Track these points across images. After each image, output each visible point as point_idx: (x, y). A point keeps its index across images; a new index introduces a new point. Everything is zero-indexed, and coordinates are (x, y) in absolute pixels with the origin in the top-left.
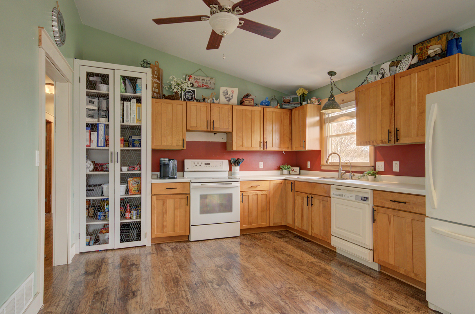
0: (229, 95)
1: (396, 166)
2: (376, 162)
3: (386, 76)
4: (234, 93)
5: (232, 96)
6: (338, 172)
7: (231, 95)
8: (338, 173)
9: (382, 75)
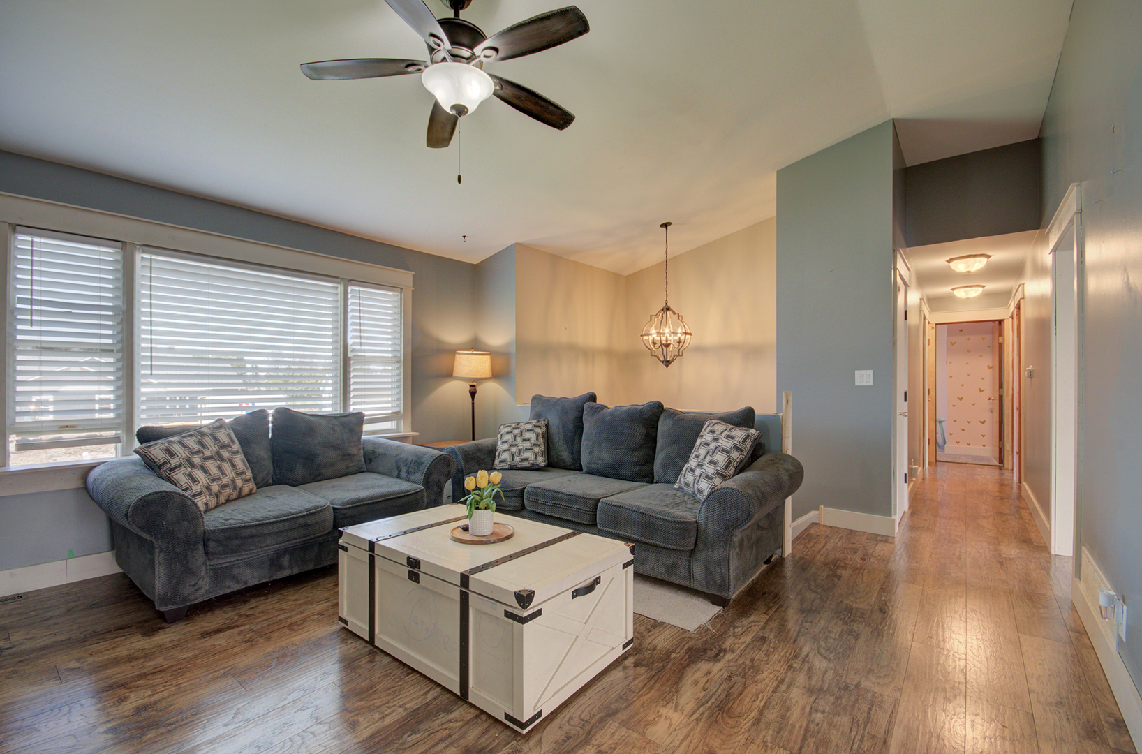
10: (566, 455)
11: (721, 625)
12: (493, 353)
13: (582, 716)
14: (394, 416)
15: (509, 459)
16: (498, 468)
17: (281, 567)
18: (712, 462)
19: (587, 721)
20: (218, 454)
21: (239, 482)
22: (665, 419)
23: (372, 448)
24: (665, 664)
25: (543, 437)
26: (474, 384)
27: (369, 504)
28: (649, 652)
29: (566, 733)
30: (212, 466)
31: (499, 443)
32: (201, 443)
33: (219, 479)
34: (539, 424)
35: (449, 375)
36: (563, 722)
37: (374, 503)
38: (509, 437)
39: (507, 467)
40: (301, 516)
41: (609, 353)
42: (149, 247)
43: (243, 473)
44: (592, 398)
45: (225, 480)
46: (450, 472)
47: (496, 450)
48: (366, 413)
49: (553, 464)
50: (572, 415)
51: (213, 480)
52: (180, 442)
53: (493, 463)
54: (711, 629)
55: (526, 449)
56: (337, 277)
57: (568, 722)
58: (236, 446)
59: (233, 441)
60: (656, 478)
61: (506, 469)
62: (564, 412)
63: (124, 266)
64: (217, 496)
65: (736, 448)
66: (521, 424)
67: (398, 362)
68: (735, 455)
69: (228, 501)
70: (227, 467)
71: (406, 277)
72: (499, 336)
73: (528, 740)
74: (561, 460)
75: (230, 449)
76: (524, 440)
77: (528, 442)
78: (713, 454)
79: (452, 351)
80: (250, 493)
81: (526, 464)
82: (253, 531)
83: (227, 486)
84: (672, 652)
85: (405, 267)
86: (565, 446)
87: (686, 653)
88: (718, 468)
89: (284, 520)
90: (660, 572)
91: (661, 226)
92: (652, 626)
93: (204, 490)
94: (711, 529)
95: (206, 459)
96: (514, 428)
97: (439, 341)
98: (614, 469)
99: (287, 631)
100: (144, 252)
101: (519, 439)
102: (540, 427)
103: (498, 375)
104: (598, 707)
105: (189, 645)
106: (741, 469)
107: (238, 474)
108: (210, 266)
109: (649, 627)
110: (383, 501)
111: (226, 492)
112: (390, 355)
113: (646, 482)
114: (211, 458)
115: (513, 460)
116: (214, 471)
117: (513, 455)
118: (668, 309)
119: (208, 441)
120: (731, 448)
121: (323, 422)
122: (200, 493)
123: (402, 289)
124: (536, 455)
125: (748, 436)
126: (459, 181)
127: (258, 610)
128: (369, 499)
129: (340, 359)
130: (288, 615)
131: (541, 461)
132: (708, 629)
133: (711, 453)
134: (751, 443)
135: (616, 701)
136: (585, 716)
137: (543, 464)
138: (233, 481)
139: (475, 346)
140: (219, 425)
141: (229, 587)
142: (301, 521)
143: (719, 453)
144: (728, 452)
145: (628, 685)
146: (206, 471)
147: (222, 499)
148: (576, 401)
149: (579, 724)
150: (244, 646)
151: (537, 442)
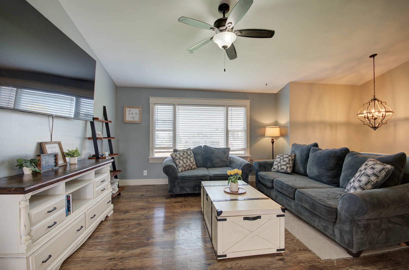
10: (301, 169)
11: (343, 264)
12: (281, 127)
13: (242, 265)
14: (244, 149)
15: (277, 168)
16: (273, 171)
17: (196, 190)
18: (359, 181)
19: (242, 267)
20: (187, 157)
21: (191, 165)
22: (348, 156)
23: (232, 159)
24: (294, 266)
25: (292, 161)
26: (273, 139)
27: (220, 176)
28: (292, 258)
29: (232, 267)
30: (185, 160)
31: (275, 161)
32: (183, 154)
33: (186, 163)
34: (291, 155)
35: (263, 136)
36: (234, 263)
37: (221, 176)
38: (278, 160)
39: (276, 171)
40: (200, 177)
41: (348, 124)
42: (179, 105)
43: (192, 163)
44: (316, 145)
45: (187, 164)
46: (251, 170)
47: (273, 164)
48: (231, 148)
49: (294, 171)
50: (305, 153)
51: (184, 164)
52: (179, 153)
53: (271, 169)
54: (335, 263)
55: (284, 165)
56: (224, 105)
57: (236, 264)
58: (192, 155)
59: (191, 154)
60: (340, 185)
61: (276, 172)
62: (302, 151)
63: (174, 110)
64: (185, 168)
65: (374, 174)
66: (284, 155)
67: (245, 131)
68: (373, 178)
69: (188, 170)
70: (188, 161)
71: (248, 102)
72: (284, 120)
73: (219, 262)
74: (299, 171)
75: (190, 156)
76: (284, 161)
77: (285, 162)
78: (361, 177)
79: (264, 127)
80: (195, 169)
81: (283, 171)
82: (188, 178)
83: (188, 166)
84: (302, 263)
85: (247, 99)
86: (301, 165)
87: (309, 266)
88: (361, 184)
89: (195, 177)
90: (321, 228)
91: (371, 57)
92: (303, 249)
93: (182, 166)
94: (343, 214)
95: (184, 158)
96: (281, 156)
97: (261, 123)
98: (319, 177)
99: (190, 207)
100: (178, 106)
101: (282, 161)
102: (291, 156)
103: (283, 135)
104: (250, 265)
105: (171, 204)
106: (375, 186)
107: (191, 163)
108: (192, 107)
109: (302, 249)
110: (225, 176)
111: (187, 167)
112: (243, 129)
113: (335, 186)
114: (185, 158)
115: (278, 168)
116: (185, 161)
117: (278, 166)
118: (375, 99)
119: (185, 153)
120: (371, 174)
121: (217, 150)
122: (181, 167)
123: (246, 106)
124: (287, 167)
125: (383, 169)
126: (225, 71)
127: (189, 200)
128: (220, 175)
129: (225, 131)
130: (194, 203)
131: (289, 170)
132: (333, 262)
133: (360, 176)
134: (385, 173)
135: (259, 267)
136: (243, 265)
137: (290, 172)
138: (190, 165)
139: (276, 124)
140: (189, 149)
141: (184, 192)
142: (200, 178)
143: (364, 176)
144: (369, 176)
145: (269, 265)
146: (183, 161)
147: (186, 169)
148: (308, 146)
149: (238, 267)
150: (180, 207)
151: (289, 163)
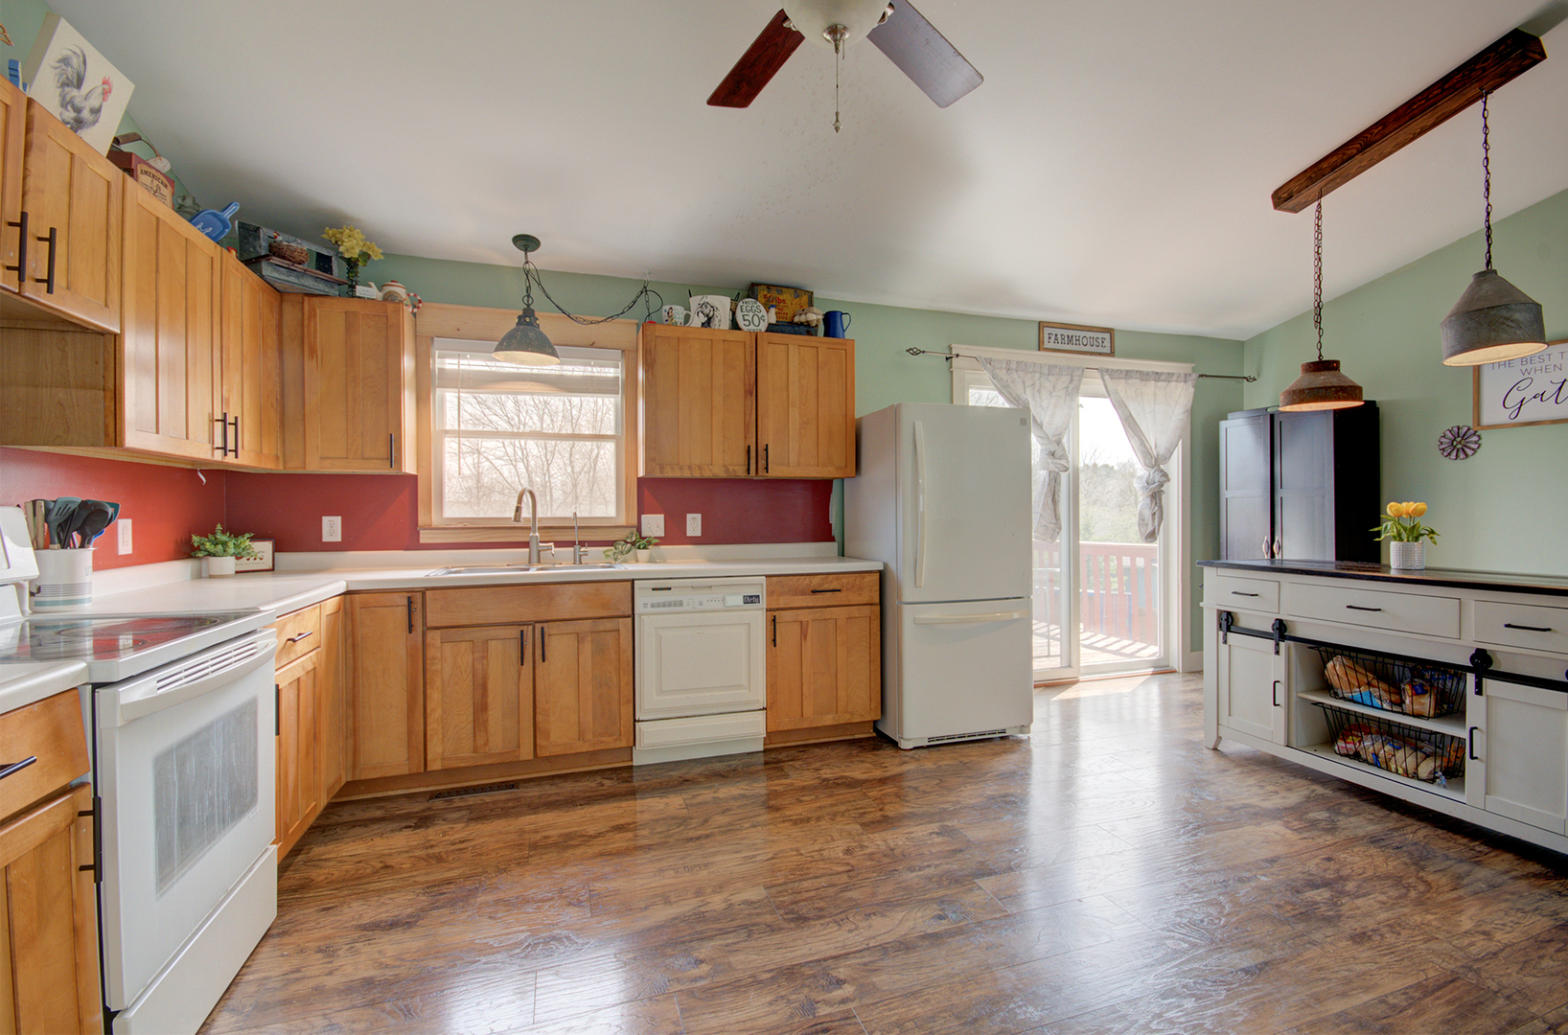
0: (87, 97)
1: (694, 524)
2: (643, 516)
3: (715, 323)
4: (111, 97)
5: (96, 111)
6: (528, 547)
7: (94, 102)
8: (528, 550)
9: (706, 319)
